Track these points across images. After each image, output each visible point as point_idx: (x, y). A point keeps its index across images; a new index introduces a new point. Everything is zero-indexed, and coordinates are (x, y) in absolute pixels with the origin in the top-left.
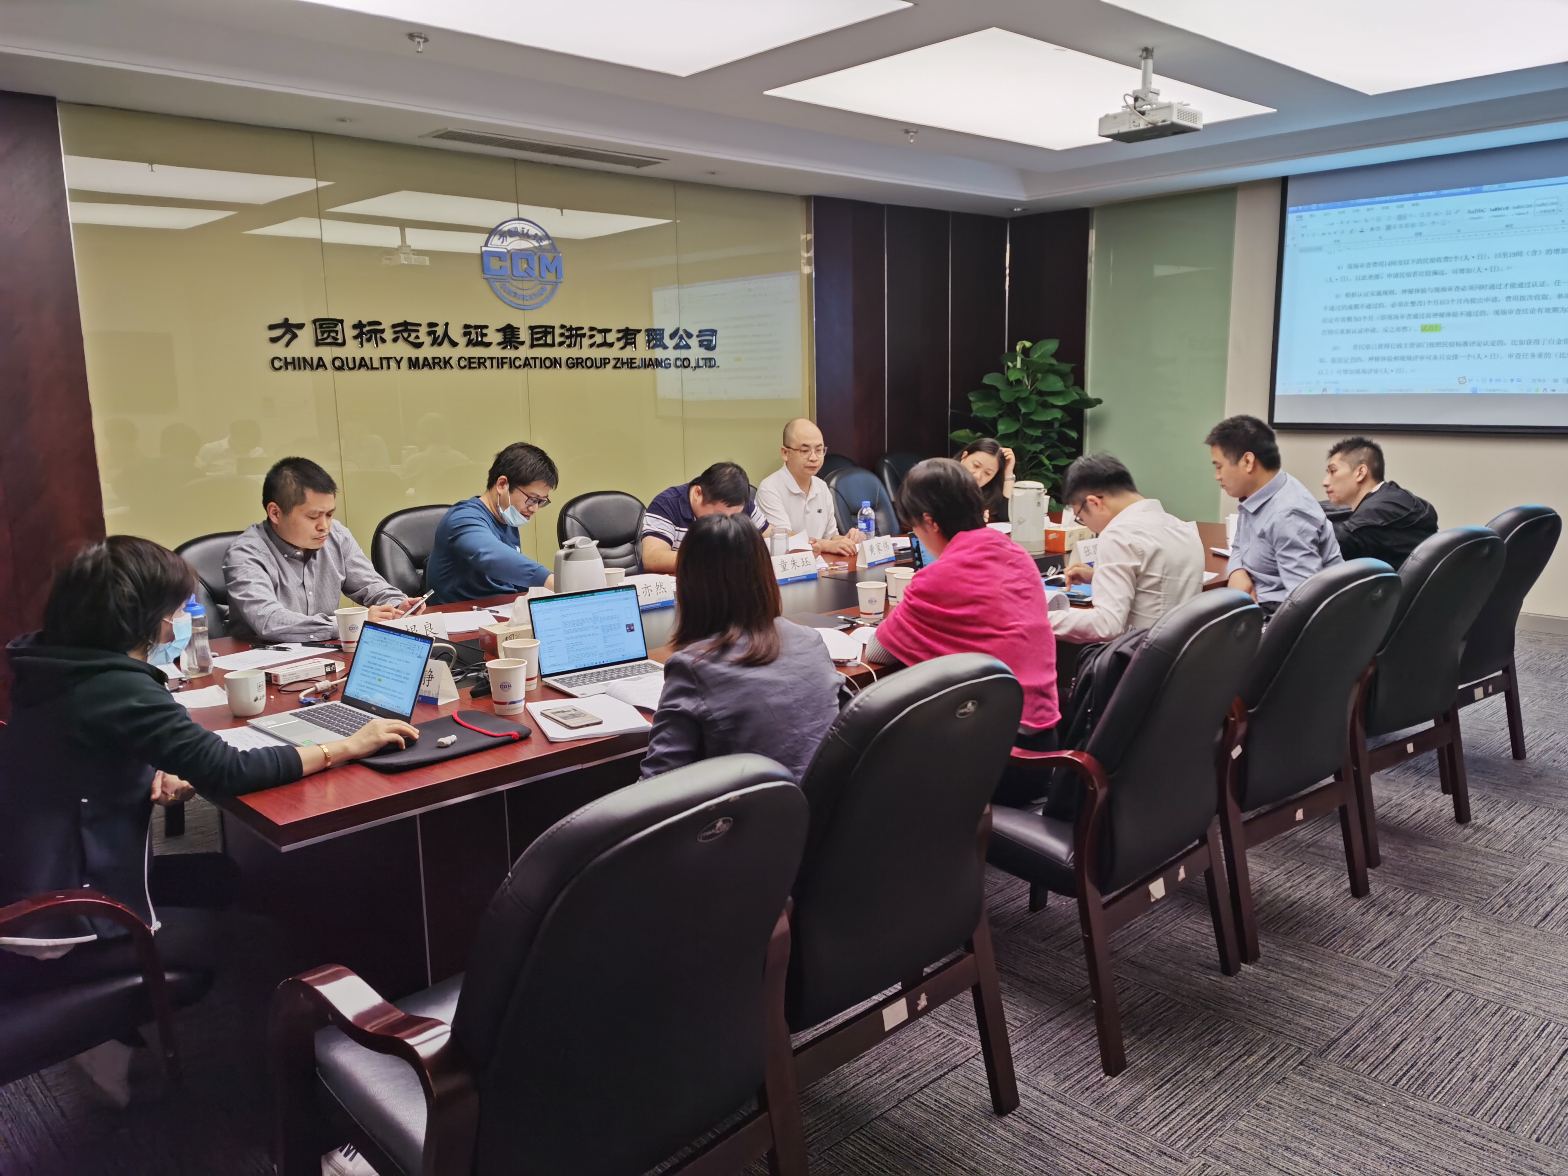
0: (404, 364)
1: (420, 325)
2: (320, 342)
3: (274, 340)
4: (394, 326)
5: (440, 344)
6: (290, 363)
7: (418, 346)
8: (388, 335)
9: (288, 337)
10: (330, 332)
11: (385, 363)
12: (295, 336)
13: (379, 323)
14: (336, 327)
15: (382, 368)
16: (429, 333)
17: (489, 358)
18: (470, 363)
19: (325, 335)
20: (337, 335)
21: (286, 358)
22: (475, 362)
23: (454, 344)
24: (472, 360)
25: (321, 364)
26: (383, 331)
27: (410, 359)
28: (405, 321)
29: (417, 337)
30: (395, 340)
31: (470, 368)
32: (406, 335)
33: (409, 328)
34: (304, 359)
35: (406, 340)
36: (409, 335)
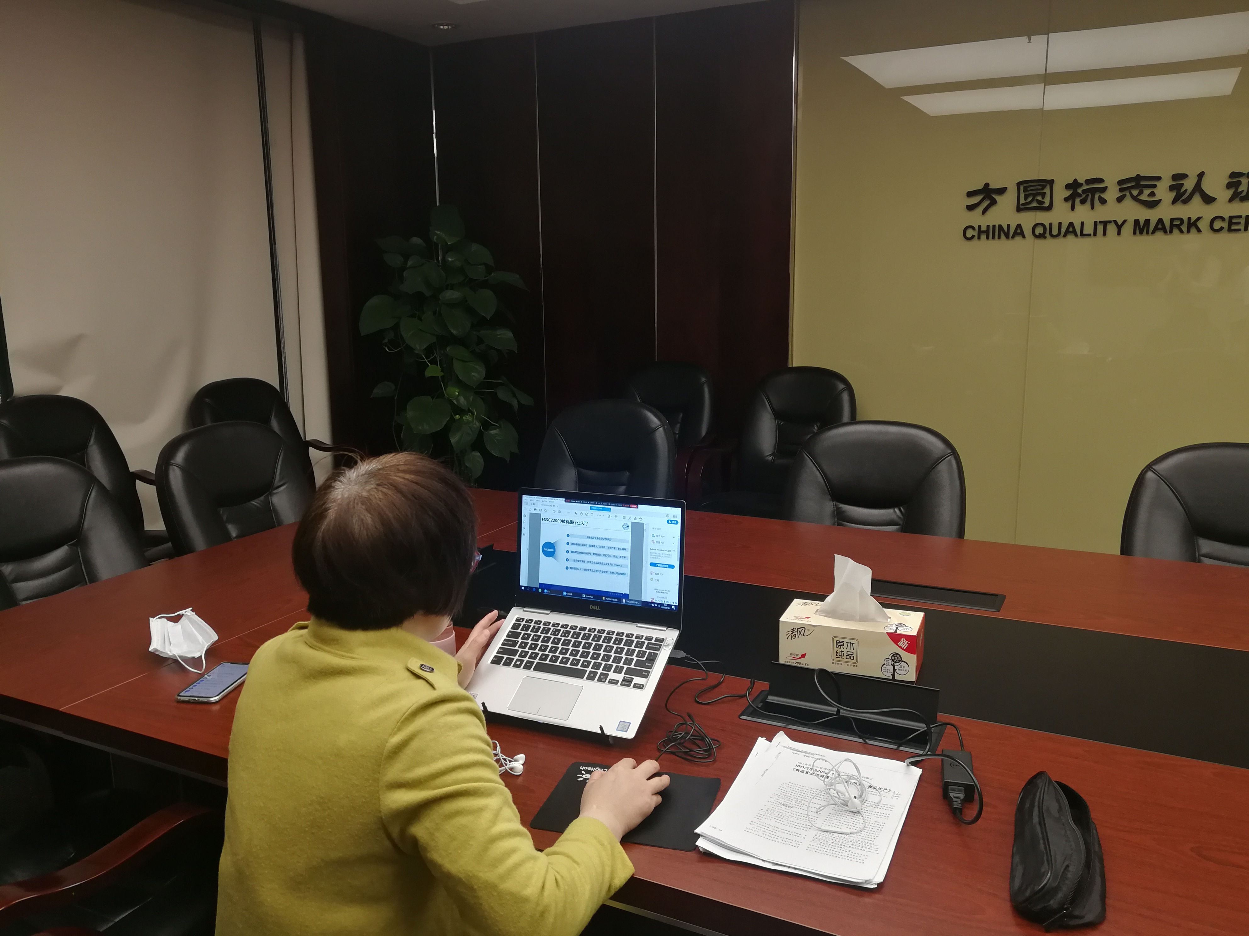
0: (1128, 229)
1: (1159, 178)
2: (1021, 207)
3: (970, 208)
4: (1120, 182)
5: (1186, 202)
6: (984, 232)
7: (1152, 205)
8: (1112, 194)
9: (986, 203)
10: (1035, 195)
11: (1100, 228)
12: (994, 202)
13: (1101, 181)
14: (1043, 189)
15: (1095, 234)
16: (1171, 188)
18: (1231, 223)
19: (1030, 199)
20: (1043, 198)
21: (979, 227)
22: (1239, 223)
23: (1208, 200)
24: (1234, 220)
25: (1019, 231)
26: (1104, 189)
27: (1137, 222)
28: (1138, 175)
29: (1152, 194)
30: (1120, 200)
31: (1230, 230)
32: (1135, 192)
33: (1142, 183)
34: (1000, 226)
35: (1135, 198)
36: (1141, 193)
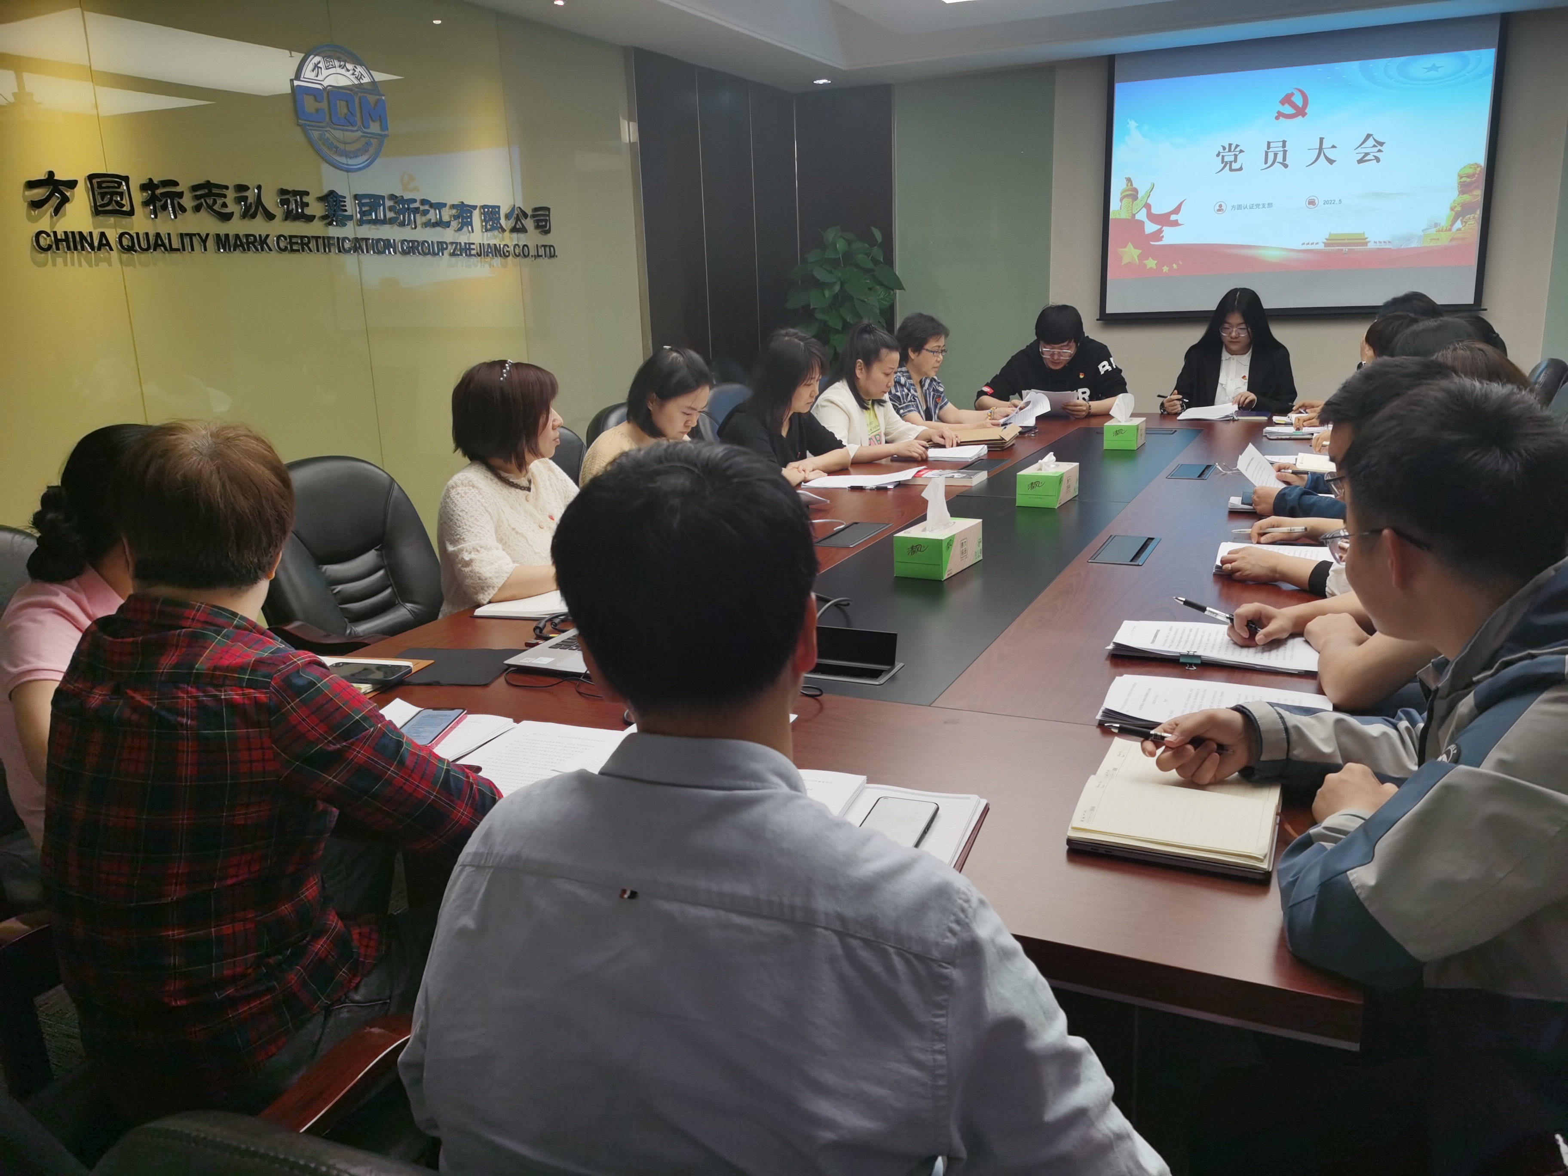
0: (210, 243)
1: (227, 188)
2: (100, 209)
3: (37, 205)
4: (195, 188)
5: (253, 216)
6: (62, 240)
7: (226, 217)
8: (187, 201)
9: (55, 201)
10: (112, 194)
11: (187, 241)
12: (65, 200)
13: (175, 184)
14: (119, 187)
15: (184, 250)
16: (238, 200)
17: (313, 237)
18: (291, 244)
19: (106, 200)
20: (122, 199)
21: (55, 233)
22: (297, 243)
23: (270, 217)
24: (294, 240)
25: (104, 243)
26: (180, 195)
27: (218, 235)
28: (208, 182)
29: (224, 205)
30: (197, 209)
31: (292, 250)
32: (210, 201)
33: (215, 191)
34: (80, 233)
35: (210, 208)
36: (215, 202)
